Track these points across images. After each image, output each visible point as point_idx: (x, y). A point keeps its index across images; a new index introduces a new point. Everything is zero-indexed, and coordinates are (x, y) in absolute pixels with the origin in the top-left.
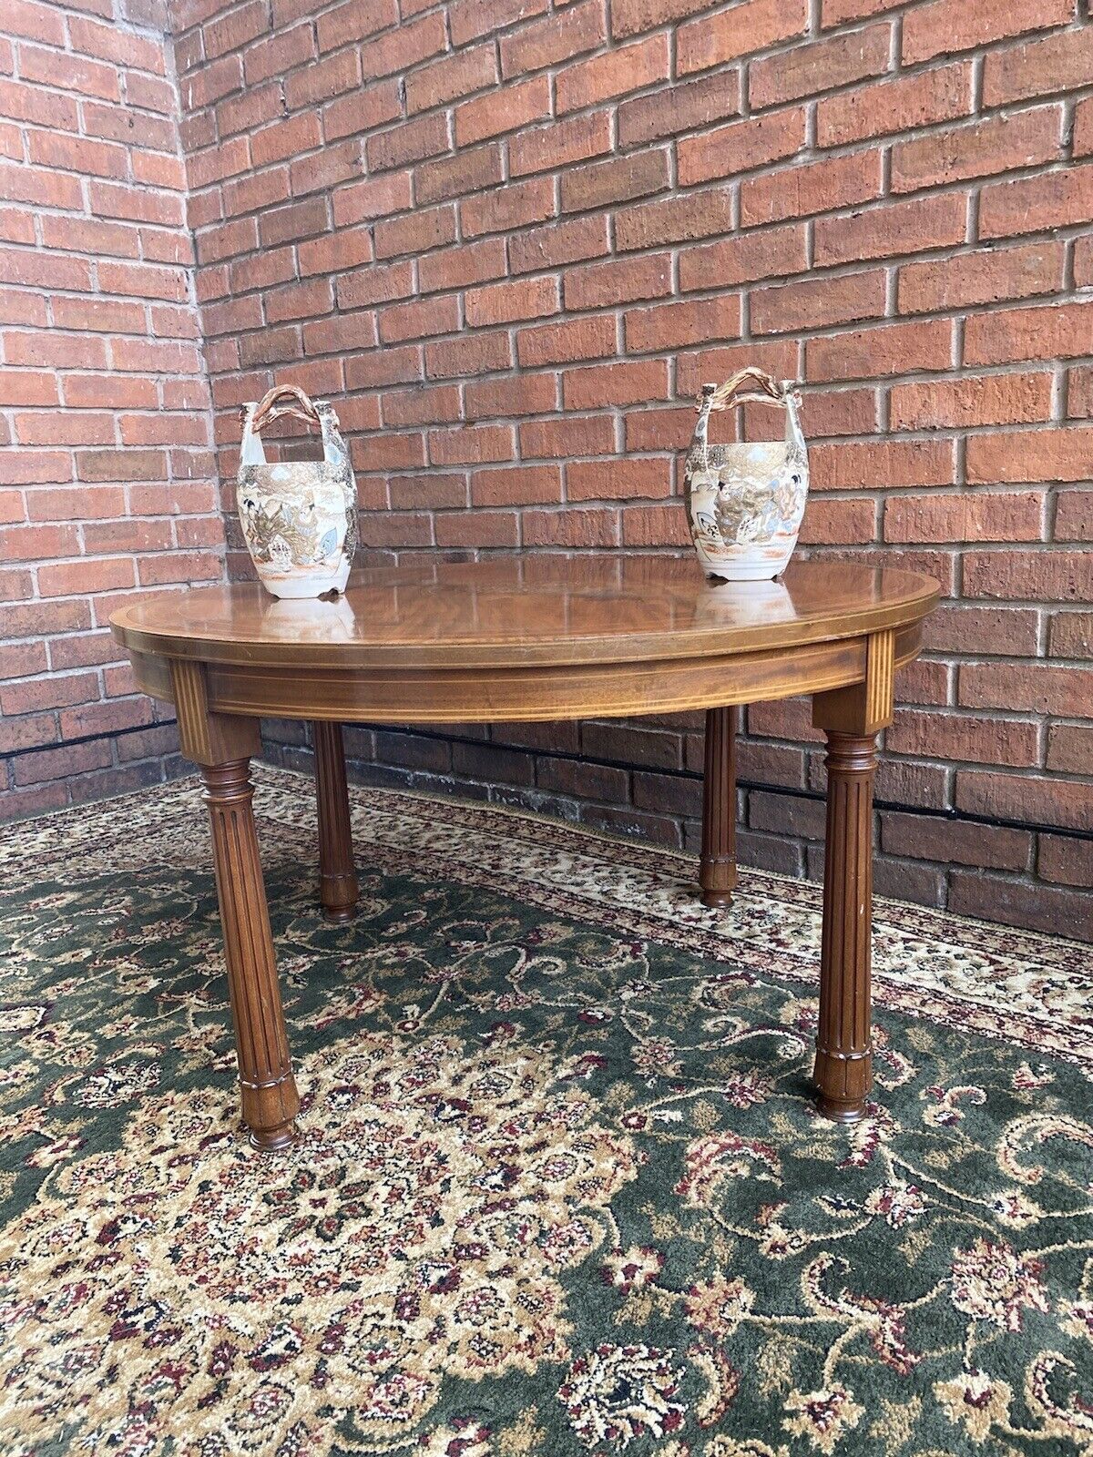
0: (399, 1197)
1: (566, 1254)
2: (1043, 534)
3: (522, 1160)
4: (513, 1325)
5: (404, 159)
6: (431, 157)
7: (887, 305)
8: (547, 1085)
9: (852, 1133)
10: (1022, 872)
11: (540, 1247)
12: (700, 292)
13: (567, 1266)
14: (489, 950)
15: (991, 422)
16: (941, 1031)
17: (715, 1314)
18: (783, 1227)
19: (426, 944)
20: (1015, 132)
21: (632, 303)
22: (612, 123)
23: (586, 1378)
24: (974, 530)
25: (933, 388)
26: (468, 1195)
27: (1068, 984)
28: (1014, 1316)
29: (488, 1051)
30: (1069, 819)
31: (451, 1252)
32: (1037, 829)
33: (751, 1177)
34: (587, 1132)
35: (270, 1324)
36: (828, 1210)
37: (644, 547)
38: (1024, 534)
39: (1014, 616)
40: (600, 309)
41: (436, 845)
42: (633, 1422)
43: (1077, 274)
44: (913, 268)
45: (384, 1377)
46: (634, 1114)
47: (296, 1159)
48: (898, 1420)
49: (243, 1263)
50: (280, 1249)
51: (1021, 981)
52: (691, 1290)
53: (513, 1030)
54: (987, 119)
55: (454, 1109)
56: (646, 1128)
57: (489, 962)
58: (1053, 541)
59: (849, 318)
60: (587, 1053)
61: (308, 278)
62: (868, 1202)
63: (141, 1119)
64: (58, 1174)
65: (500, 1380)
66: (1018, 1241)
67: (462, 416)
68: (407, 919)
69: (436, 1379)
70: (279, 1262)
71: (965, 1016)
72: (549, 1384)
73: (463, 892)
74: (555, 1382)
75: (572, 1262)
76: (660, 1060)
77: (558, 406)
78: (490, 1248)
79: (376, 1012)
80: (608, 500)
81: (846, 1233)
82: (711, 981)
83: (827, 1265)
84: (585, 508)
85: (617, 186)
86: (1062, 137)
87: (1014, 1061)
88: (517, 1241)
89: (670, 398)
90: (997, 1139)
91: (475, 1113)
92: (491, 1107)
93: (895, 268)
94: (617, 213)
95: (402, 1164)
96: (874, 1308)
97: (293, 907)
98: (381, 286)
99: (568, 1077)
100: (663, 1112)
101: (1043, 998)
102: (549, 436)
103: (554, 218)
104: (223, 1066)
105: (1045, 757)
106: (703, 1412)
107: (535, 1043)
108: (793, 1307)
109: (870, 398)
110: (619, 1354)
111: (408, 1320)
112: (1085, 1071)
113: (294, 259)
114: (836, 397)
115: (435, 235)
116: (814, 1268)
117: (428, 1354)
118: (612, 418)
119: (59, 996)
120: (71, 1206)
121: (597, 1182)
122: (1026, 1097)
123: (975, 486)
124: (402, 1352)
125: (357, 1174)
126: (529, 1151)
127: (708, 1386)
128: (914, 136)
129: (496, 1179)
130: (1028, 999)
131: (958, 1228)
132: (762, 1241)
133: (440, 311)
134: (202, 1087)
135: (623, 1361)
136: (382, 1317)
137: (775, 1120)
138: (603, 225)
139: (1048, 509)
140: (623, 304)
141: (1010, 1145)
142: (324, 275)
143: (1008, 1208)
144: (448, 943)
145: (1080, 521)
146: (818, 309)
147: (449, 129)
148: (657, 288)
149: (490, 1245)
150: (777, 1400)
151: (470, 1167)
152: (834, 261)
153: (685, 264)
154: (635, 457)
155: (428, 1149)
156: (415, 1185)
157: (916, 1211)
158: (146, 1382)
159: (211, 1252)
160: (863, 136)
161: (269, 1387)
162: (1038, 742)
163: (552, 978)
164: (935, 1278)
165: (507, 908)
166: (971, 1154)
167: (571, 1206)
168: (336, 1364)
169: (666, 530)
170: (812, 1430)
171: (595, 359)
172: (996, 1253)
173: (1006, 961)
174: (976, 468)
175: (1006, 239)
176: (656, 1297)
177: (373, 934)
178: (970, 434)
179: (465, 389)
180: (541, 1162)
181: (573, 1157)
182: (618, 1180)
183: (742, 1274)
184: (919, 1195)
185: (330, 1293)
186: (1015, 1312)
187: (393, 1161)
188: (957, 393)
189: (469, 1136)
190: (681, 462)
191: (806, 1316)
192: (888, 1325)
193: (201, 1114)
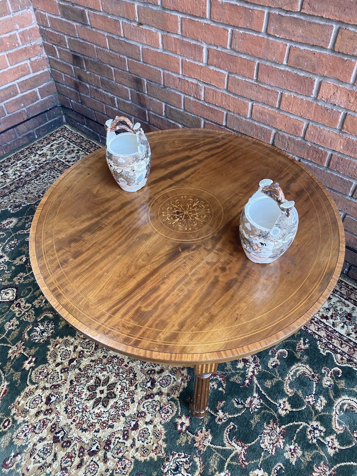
0: (123, 390)
1: (166, 417)
3: (156, 377)
4: (152, 443)
7: (330, 44)
9: (247, 370)
11: (160, 413)
13: (166, 421)
17: (202, 443)
18: (222, 412)
23: (168, 463)
24: (340, 148)
25: (339, 89)
26: (142, 391)
28: (274, 450)
31: (136, 414)
33: (217, 389)
35: (92, 439)
36: (236, 405)
37: (213, 104)
39: (345, 181)
45: (120, 459)
47: (95, 371)
49: (84, 415)
50: (93, 410)
52: (197, 434)
59: (312, 43)
62: (246, 402)
63: (51, 350)
64: (31, 373)
65: (148, 462)
66: (282, 420)
67: (137, 20)
69: (133, 460)
70: (93, 415)
72: (160, 465)
75: (168, 420)
77: (179, 32)
78: (147, 413)
80: (199, 80)
81: (239, 415)
83: (232, 427)
84: (190, 80)
87: (300, 337)
88: (154, 411)
90: (286, 375)
93: (338, 26)
95: (124, 376)
96: (241, 445)
102: (176, 45)
108: (221, 443)
109: (312, 83)
110: (177, 456)
111: (126, 440)
112: (318, 343)
114: (298, 76)
116: (228, 428)
117: (131, 452)
118: (203, 48)
119: (19, 282)
120: (37, 388)
122: (298, 355)
123: (345, 133)
124: (125, 451)
125: (112, 380)
126: (158, 373)
127: (197, 468)
129: (149, 384)
131: (267, 415)
132: (217, 417)
134: (67, 336)
135: (178, 458)
136: (120, 439)
141: (289, 378)
143: (282, 407)
146: (299, 33)
150: (212, 475)
151: (142, 379)
152: (311, 13)
154: (212, 68)
155: (131, 369)
157: (258, 407)
158: (64, 460)
159: (76, 410)
161: (93, 462)
164: (258, 434)
166: (277, 382)
167: (168, 397)
168: (109, 455)
169: (222, 102)
172: (275, 426)
174: (347, 126)
176: (188, 436)
178: (349, 113)
179: (138, 7)
180: (161, 378)
181: (170, 377)
182: (182, 387)
183: (210, 429)
184: (260, 400)
185: (106, 429)
186: (275, 448)
187: (122, 374)
188: (348, 94)
189: (143, 365)
190: (230, 78)
191: (224, 446)
192: (243, 451)
193: (68, 348)
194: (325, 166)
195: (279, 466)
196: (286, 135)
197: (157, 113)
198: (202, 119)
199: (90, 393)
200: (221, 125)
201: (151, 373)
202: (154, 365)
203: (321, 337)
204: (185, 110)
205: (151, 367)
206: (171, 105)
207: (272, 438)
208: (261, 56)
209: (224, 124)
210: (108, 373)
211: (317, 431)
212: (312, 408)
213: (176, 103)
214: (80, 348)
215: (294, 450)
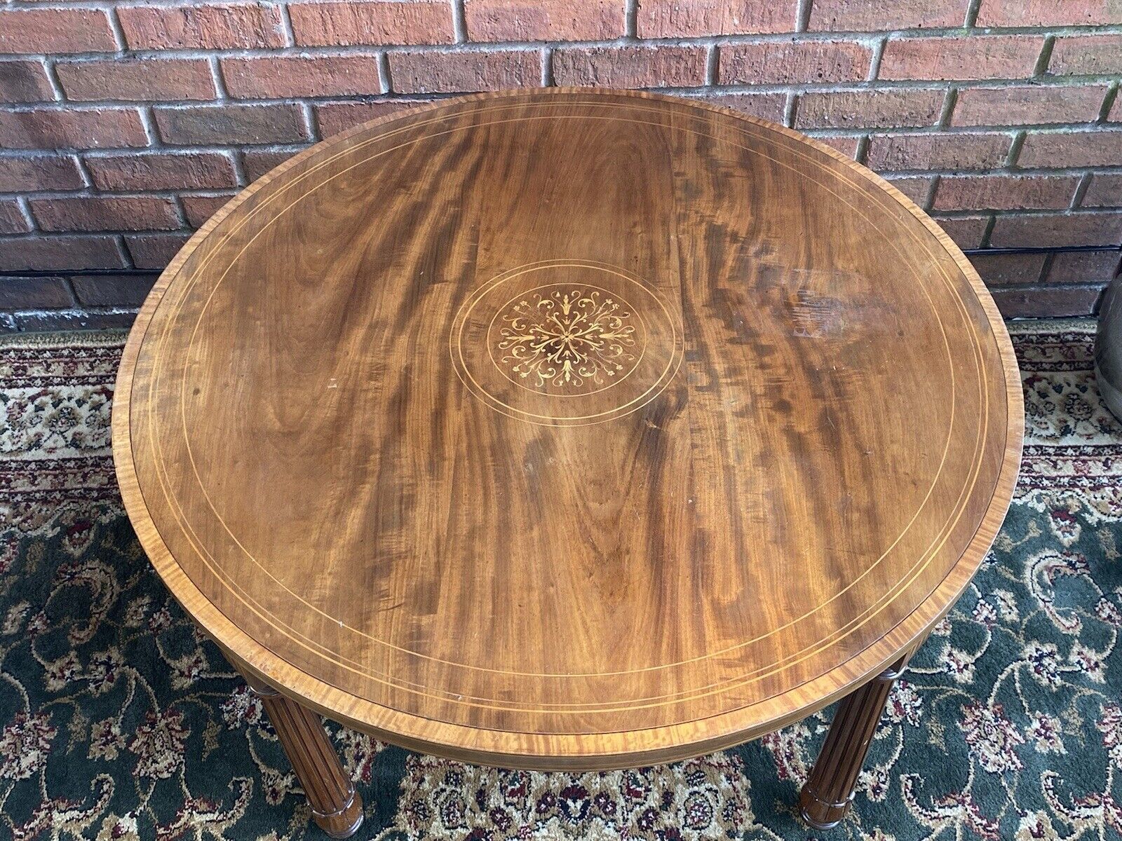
2: (797, 26)
3: (668, 820)
28: (1015, 759)
33: (813, 734)
37: (329, 48)
38: (779, 27)
39: (766, 99)
58: (805, 32)
62: (889, 713)
66: (978, 692)
81: (899, 749)
83: (910, 783)
96: (955, 802)
116: (906, 792)
131: (948, 701)
132: (865, 790)
143: (955, 666)
145: (833, 15)
157: (917, 704)
164: (964, 755)
180: (682, 813)
181: (699, 793)
182: (742, 794)
183: (875, 824)
184: (909, 688)
186: (1013, 754)
189: (613, 821)
191: (931, 834)
192: (969, 808)
194: (707, 84)
195: (1048, 778)
196: (585, 48)
197: (121, 148)
198: (301, 103)
200: (375, 97)
201: (650, 822)
202: (639, 800)
204: (229, 98)
205: (637, 808)
206: (169, 103)
207: (992, 738)
209: (384, 90)
211: (1047, 659)
212: (1002, 625)
213: (190, 89)
215: (1043, 726)
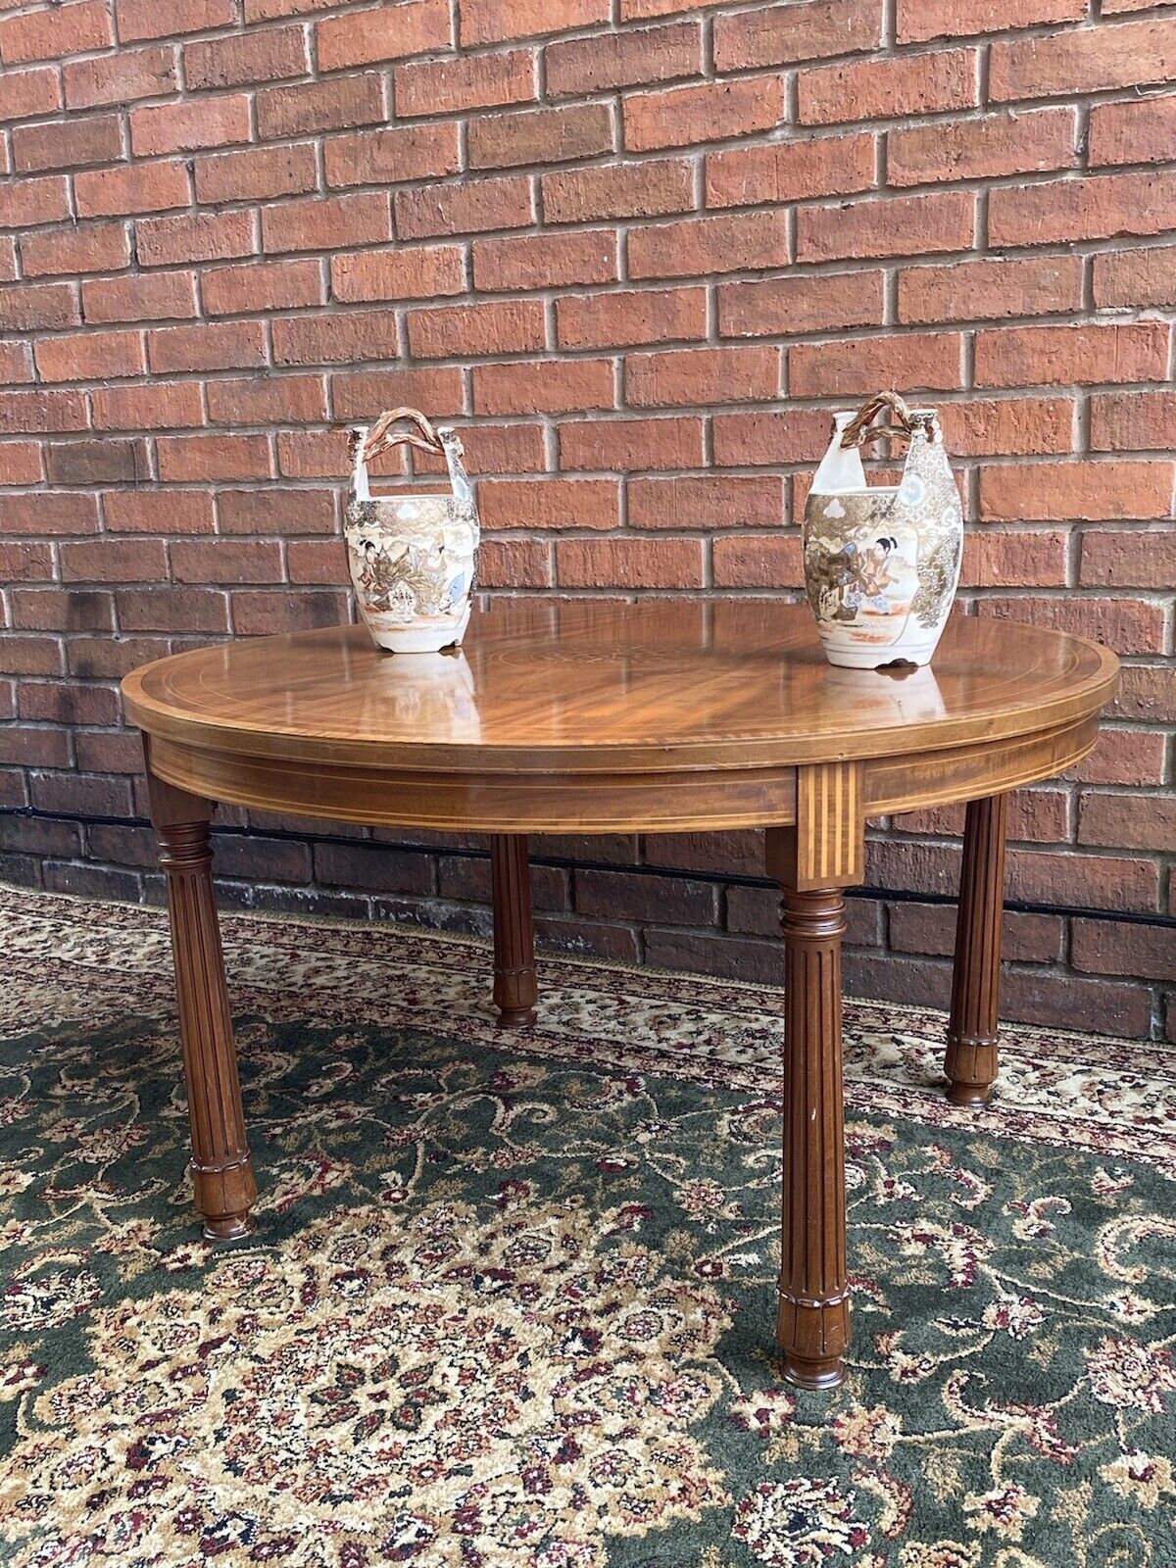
0: (473, 1377)
1: (687, 1408)
2: (1068, 583)
3: (596, 1323)
4: (658, 1482)
5: (240, 77)
6: (279, 80)
7: (885, 312)
8: (593, 1243)
9: (946, 1256)
10: (1053, 963)
11: (656, 1405)
12: (654, 280)
13: (692, 1420)
14: (452, 1101)
15: (1008, 452)
16: (1004, 1145)
17: (867, 1440)
18: (905, 1353)
19: (367, 1101)
20: (1025, 133)
21: (565, 287)
22: (536, 65)
23: (756, 1516)
24: (989, 574)
26: (553, 1365)
27: (1120, 1084)
28: (1155, 1400)
29: (507, 1214)
30: (1104, 899)
31: (558, 1424)
32: (1069, 913)
34: (660, 1287)
35: (387, 1518)
36: (947, 1331)
37: (586, 588)
38: (1046, 579)
40: (521, 292)
41: (319, 981)
42: (820, 1546)
43: (1096, 293)
44: (914, 273)
45: (540, 1547)
46: (707, 1262)
47: (328, 1352)
48: (1073, 1504)
49: (322, 1465)
50: (360, 1447)
51: (1072, 1085)
52: (834, 1422)
53: (526, 1188)
54: (993, 114)
55: (494, 1280)
56: (725, 1274)
57: (461, 1115)
58: (1078, 586)
59: (841, 325)
60: (625, 1204)
61: (91, 219)
62: (984, 1318)
63: (106, 1335)
64: (30, 1405)
65: (666, 1531)
67: (328, 415)
68: (329, 1074)
69: (597, 1540)
70: (366, 1460)
71: (1025, 1127)
72: (720, 1527)
73: (387, 1035)
74: (727, 1523)
75: (696, 1415)
76: (710, 1203)
77: (465, 410)
78: (601, 1413)
79: (346, 1185)
80: (536, 528)
81: (972, 1350)
82: (735, 1112)
83: (965, 1379)
84: (505, 539)
85: (545, 144)
86: (1076, 143)
87: (1088, 1167)
88: (628, 1403)
89: (617, 407)
90: (1093, 1245)
91: (521, 1281)
92: (538, 1273)
93: (893, 270)
94: (545, 176)
95: (461, 1343)
96: (1023, 1412)
97: (166, 1071)
98: (205, 239)
99: (613, 1232)
100: (737, 1256)
101: (1100, 1101)
103: (458, 173)
104: (178, 1265)
105: (1076, 830)
106: (885, 1526)
107: (559, 1199)
108: (943, 1423)
110: (781, 1491)
111: (543, 1493)
112: (1160, 1170)
113: (67, 193)
115: (287, 179)
116: (951, 1385)
117: (579, 1520)
118: (541, 428)
120: (71, 1436)
121: (691, 1335)
122: (1110, 1201)
123: (990, 523)
124: (549, 1522)
125: (412, 1359)
126: (600, 1313)
127: (882, 1504)
128: (912, 124)
129: (577, 1345)
130: (1083, 1102)
131: (1080, 1331)
132: (891, 1369)
133: (294, 278)
134: (166, 1291)
135: (788, 1495)
136: (514, 1494)
137: (861, 1250)
138: (525, 188)
139: (1071, 551)
140: (553, 288)
141: (1107, 1249)
142: (115, 219)
143: (1123, 1307)
144: (396, 1098)
145: (1108, 566)
146: (803, 311)
147: (307, 47)
148: (599, 272)
149: (600, 1410)
150: (954, 1506)
151: (540, 1337)
152: (822, 257)
153: (635, 245)
154: (572, 478)
155: (484, 1325)
156: (487, 1364)
157: (1034, 1321)
159: (278, 1459)
160: (853, 118)
162: (1068, 814)
163: (546, 1127)
164: (1072, 1379)
165: (449, 1051)
166: (1071, 1263)
167: (673, 1362)
168: (484, 1543)
169: (614, 568)
170: (996, 1524)
171: (515, 354)
172: (1124, 1348)
173: (1050, 1065)
174: (991, 503)
175: (1019, 249)
176: (800, 1434)
177: (294, 1095)
178: (983, 465)
179: (331, 381)
180: (619, 1323)
181: (655, 1313)
182: (714, 1330)
183: (880, 1401)
184: (1033, 1306)
185: (441, 1481)
186: (1155, 1396)
187: (448, 1341)
188: (967, 417)
189: (526, 1305)
190: (632, 487)
191: (957, 1428)
192: (1040, 1424)
193: (180, 1321)
199: (327, 1408)
201: (569, 1318)
203: (1162, 1159)
205: (565, 1305)
207: (1132, 1375)
208: (713, 398)
210: (387, 1348)
214: (233, 1312)
